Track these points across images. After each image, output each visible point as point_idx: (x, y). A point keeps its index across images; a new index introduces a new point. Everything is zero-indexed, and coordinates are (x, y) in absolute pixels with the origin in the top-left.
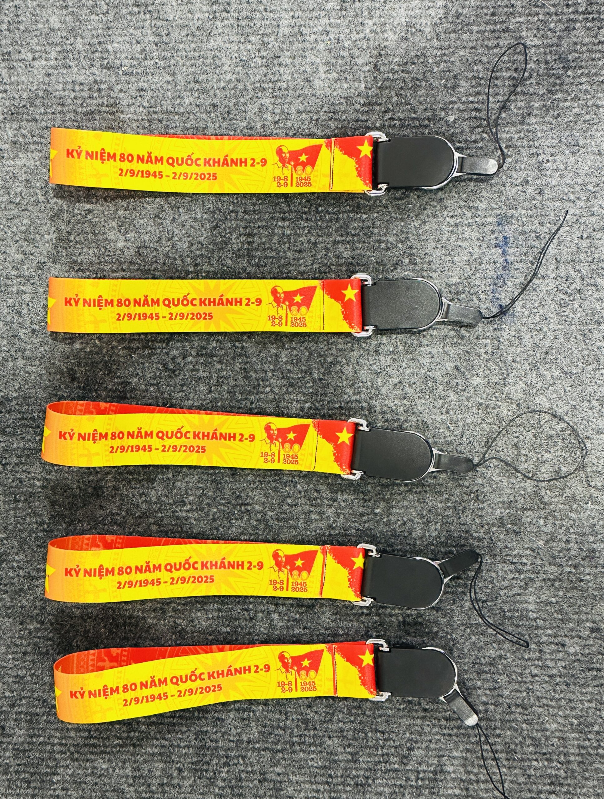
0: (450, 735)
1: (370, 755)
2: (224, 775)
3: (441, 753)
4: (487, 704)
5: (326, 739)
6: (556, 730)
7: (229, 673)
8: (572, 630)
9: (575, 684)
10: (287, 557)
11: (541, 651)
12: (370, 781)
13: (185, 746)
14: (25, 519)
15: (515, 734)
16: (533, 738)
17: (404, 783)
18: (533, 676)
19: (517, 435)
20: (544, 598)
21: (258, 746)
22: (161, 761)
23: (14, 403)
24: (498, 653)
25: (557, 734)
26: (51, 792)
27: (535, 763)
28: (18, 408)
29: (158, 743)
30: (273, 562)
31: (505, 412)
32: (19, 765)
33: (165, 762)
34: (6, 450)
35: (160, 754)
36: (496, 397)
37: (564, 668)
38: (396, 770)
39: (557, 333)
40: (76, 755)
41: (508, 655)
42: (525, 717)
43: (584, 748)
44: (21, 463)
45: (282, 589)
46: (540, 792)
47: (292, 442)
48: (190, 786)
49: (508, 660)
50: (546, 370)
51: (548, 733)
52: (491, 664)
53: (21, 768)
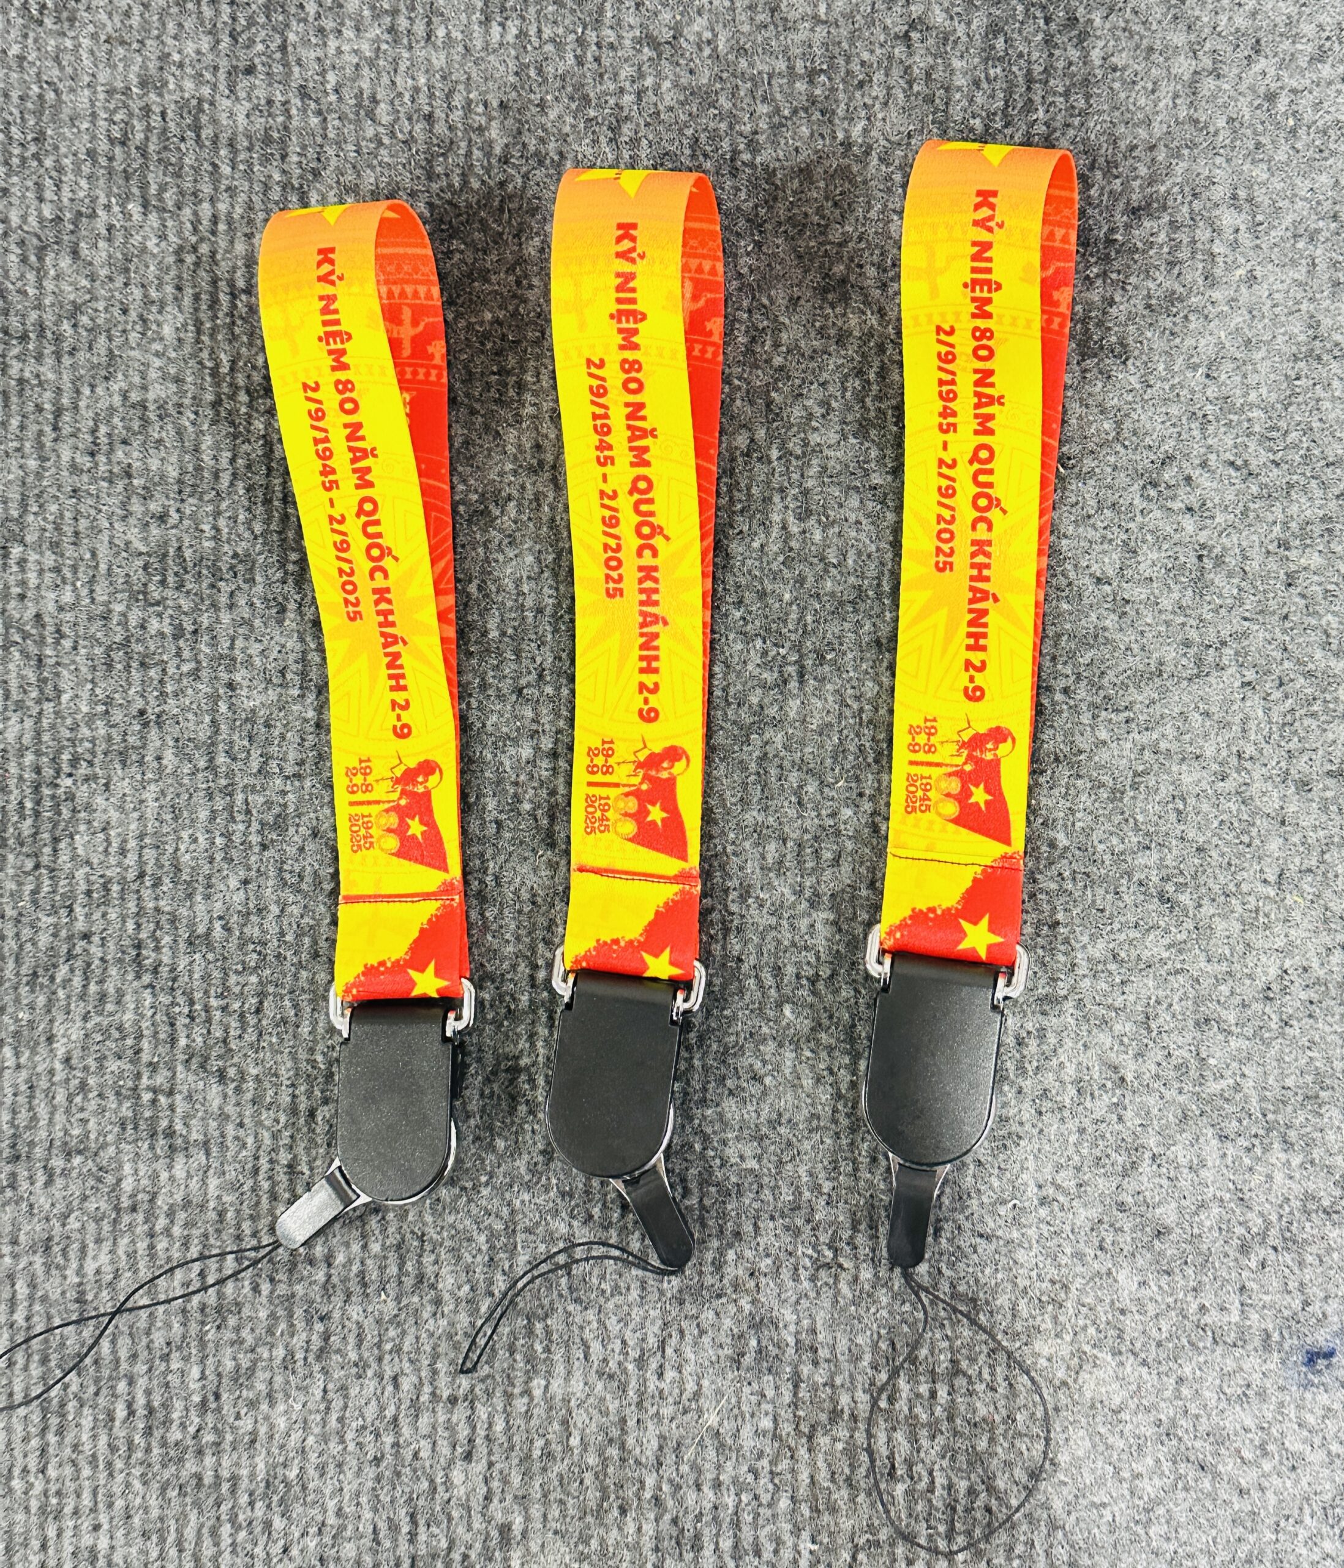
0: (256, 1171)
1: (206, 977)
2: (154, 625)
3: (215, 1150)
4: (329, 1265)
5: (242, 874)
6: (272, 1427)
7: (390, 640)
8: (505, 1481)
9: (378, 1479)
10: (671, 782)
11: (453, 1400)
12: (147, 978)
13: (218, 530)
14: (764, 99)
15: (261, 1330)
16: (252, 1370)
17: (145, 1057)
18: (395, 1379)
19: (986, 1376)
20: (580, 1417)
21: (223, 707)
22: (183, 472)
23: (1074, 54)
24: (446, 1296)
25: (263, 1430)
26: (102, 200)
27: (195, 1372)
28: (1060, 64)
29: (224, 462)
30: (657, 749)
31: (1046, 1351)
32: (163, 114)
33: (180, 482)
34: (946, 39)
35: (198, 469)
36: (1085, 1328)
37: (416, 1455)
38: (173, 1041)
40: (190, 259)
41: (442, 1323)
42: (299, 1355)
43: (233, 1491)
44: (910, 84)
45: (592, 770)
47: (962, 798)
48: (128, 543)
49: (431, 1321)
50: (1158, 1461)
51: (264, 1407)
52: (420, 1278)
53: (156, 121)
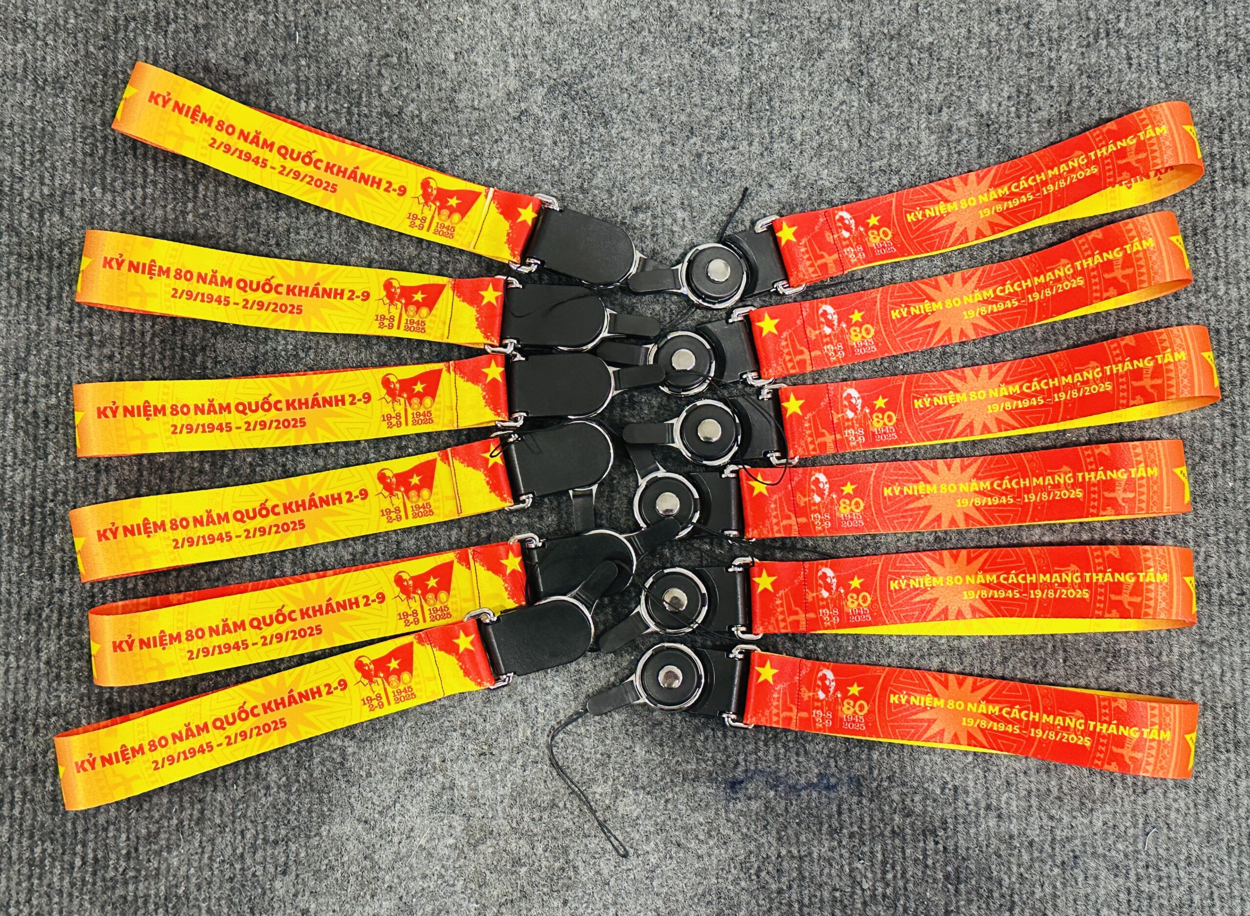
39: (706, 859)
46: (84, 845)
